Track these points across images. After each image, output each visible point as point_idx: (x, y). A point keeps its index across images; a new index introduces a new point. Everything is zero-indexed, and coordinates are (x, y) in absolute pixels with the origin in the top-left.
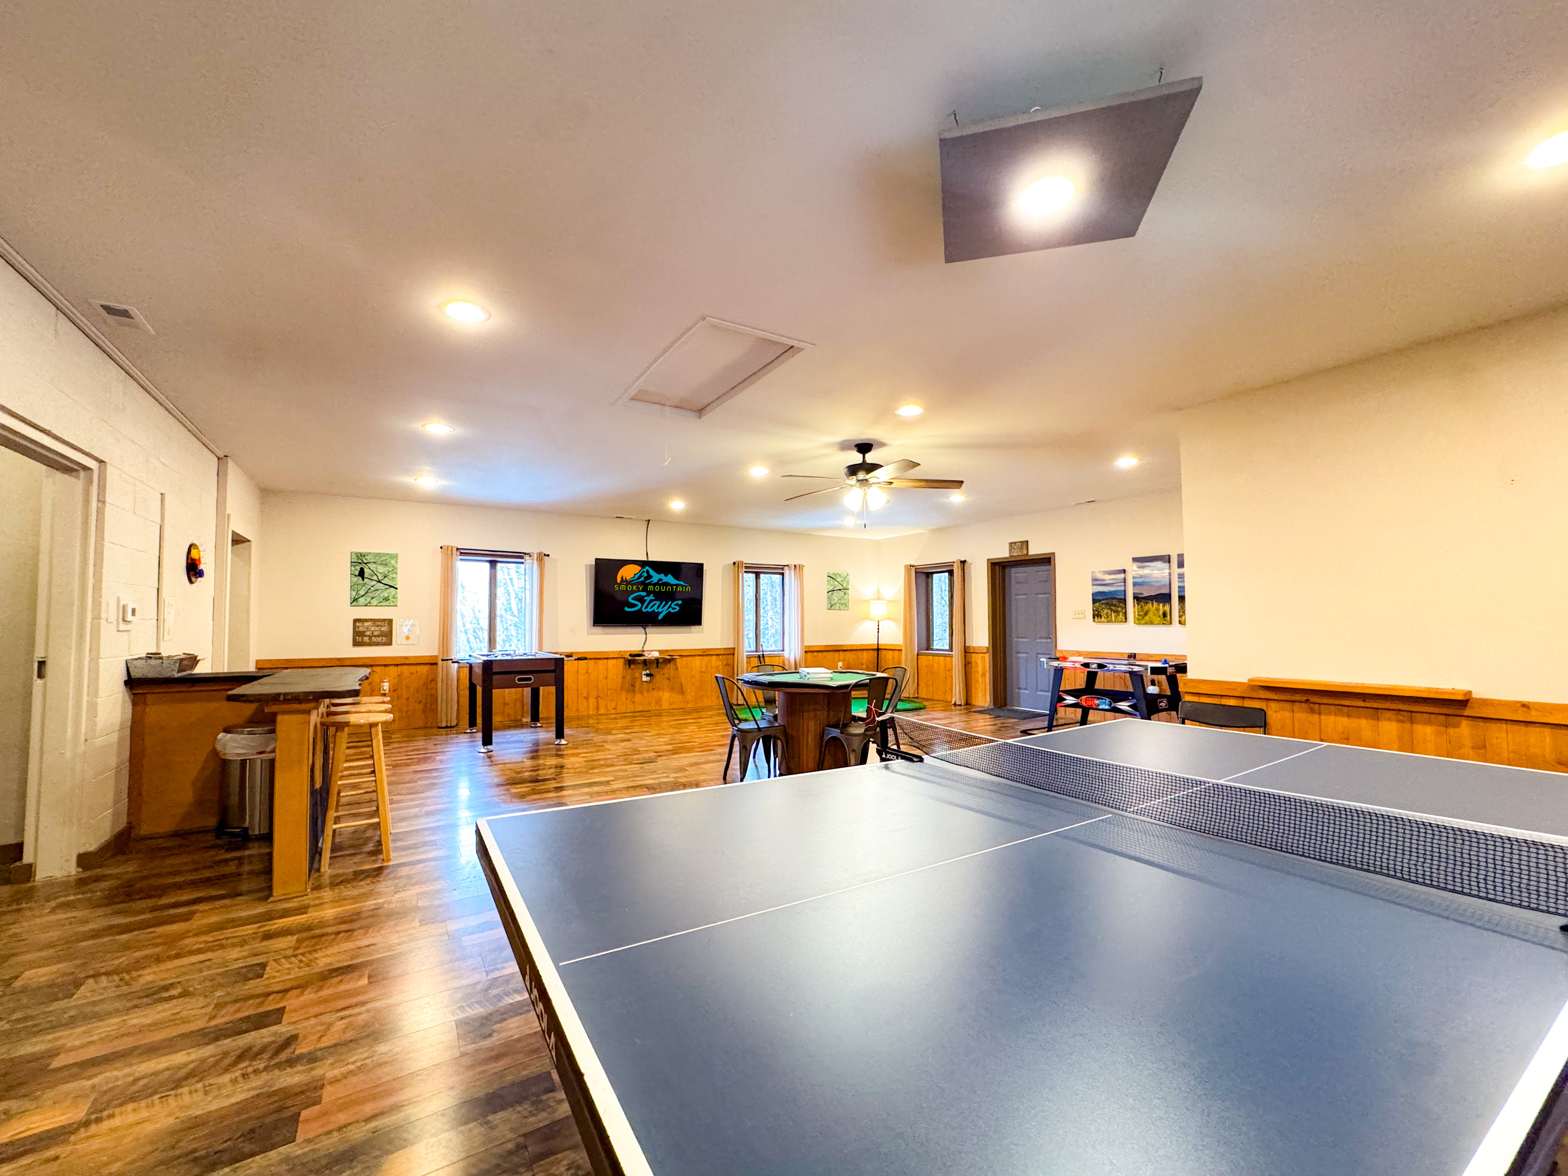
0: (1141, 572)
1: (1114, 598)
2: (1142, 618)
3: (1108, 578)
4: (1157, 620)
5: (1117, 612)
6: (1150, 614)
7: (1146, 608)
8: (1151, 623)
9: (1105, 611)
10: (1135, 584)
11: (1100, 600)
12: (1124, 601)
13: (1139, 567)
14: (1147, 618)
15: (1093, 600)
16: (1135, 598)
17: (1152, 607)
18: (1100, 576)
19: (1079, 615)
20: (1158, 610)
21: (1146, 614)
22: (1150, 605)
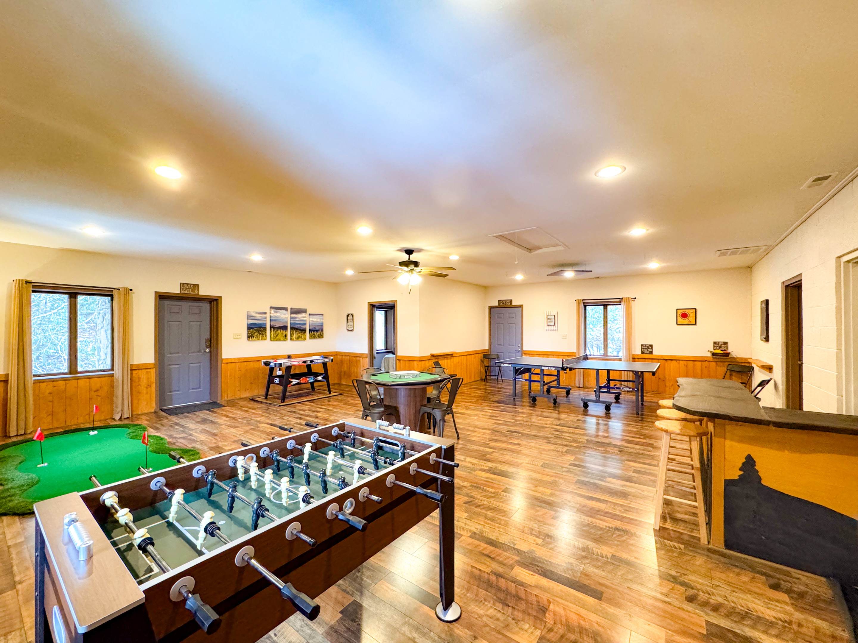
0: (276, 314)
1: (261, 327)
2: (275, 338)
3: (258, 316)
4: (282, 338)
5: (263, 334)
6: (279, 336)
7: (277, 333)
8: (280, 340)
9: (256, 334)
10: (271, 320)
11: (253, 328)
12: (265, 328)
13: (275, 312)
14: (278, 337)
15: (248, 328)
16: (271, 327)
17: (280, 332)
18: (254, 314)
19: (237, 337)
20: (282, 333)
21: (277, 336)
22: (279, 331)
